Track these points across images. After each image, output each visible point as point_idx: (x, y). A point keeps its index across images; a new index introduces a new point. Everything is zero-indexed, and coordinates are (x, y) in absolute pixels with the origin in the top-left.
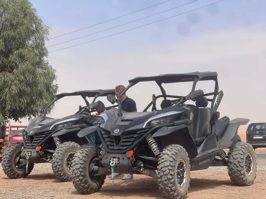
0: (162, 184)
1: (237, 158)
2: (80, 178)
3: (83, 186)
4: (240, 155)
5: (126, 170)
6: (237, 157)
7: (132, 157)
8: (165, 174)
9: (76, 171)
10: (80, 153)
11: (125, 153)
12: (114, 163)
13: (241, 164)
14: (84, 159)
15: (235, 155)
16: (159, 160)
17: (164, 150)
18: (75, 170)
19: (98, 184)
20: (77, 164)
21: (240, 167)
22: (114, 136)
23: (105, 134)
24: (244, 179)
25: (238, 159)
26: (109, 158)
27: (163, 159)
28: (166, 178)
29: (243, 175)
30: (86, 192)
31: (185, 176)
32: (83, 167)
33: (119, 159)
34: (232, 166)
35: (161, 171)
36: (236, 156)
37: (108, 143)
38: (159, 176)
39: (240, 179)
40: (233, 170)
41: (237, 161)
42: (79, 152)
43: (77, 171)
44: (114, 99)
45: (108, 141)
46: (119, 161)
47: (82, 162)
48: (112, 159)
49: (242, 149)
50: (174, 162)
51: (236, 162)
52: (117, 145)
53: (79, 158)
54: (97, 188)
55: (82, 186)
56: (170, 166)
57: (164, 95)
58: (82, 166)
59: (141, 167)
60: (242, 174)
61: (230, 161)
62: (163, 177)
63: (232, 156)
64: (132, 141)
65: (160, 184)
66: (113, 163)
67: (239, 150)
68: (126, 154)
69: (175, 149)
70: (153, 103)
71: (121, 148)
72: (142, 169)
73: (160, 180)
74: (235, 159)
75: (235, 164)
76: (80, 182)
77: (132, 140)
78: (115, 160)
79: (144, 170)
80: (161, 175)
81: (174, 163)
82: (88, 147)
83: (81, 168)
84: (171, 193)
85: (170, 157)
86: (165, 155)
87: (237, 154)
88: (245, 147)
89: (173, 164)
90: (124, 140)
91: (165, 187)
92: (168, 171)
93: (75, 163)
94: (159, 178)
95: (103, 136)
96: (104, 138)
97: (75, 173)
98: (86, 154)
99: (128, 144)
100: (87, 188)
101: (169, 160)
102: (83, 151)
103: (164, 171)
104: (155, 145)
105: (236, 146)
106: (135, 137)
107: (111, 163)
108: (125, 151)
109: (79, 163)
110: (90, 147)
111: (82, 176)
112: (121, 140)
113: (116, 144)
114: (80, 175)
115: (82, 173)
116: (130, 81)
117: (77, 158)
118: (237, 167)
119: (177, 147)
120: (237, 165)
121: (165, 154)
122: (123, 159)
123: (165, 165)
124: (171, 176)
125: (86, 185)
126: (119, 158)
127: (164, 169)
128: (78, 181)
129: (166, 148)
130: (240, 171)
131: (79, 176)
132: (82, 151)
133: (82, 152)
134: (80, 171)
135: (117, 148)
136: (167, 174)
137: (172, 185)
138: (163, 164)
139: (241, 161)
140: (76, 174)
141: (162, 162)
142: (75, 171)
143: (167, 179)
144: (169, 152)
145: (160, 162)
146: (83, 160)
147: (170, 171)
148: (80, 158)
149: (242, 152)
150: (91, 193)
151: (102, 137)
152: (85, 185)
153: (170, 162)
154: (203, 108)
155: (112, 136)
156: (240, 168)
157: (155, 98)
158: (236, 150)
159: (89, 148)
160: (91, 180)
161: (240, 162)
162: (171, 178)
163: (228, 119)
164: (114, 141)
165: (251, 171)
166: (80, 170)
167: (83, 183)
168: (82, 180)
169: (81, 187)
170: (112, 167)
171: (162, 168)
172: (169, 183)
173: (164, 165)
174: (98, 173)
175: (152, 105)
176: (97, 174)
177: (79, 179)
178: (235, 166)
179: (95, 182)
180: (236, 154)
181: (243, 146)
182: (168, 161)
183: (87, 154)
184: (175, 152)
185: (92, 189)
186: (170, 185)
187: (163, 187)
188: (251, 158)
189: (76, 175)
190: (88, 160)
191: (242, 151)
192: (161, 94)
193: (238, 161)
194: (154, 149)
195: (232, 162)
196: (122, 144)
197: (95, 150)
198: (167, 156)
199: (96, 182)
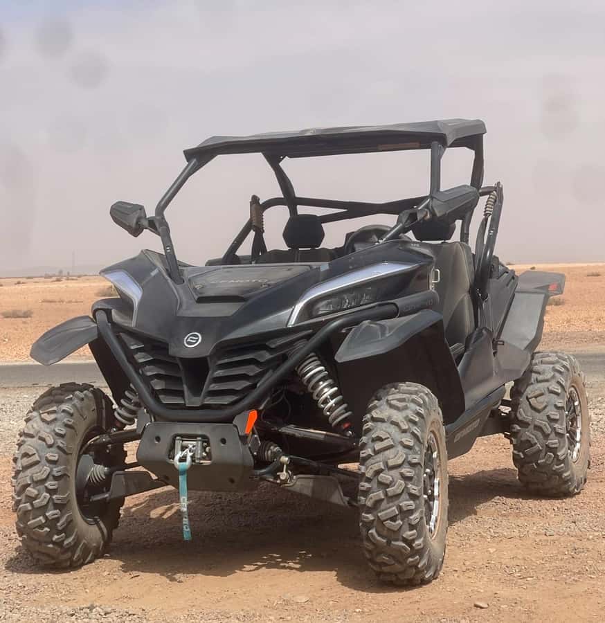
0: (376, 531)
1: (546, 407)
2: (47, 514)
3: (59, 544)
4: (552, 395)
5: (232, 481)
6: (545, 404)
7: (253, 433)
8: (390, 494)
9: (32, 491)
10: (43, 420)
11: (229, 420)
12: (189, 459)
13: (556, 426)
14: (60, 442)
15: (536, 397)
16: (364, 445)
17: (375, 407)
18: (28, 485)
19: (105, 531)
20: (37, 463)
21: (553, 435)
22: (181, 359)
23: (139, 350)
24: (565, 475)
25: (546, 410)
26: (165, 441)
27: (380, 439)
28: (394, 508)
29: (563, 461)
30: (69, 563)
31: (436, 493)
32: (59, 474)
33: (208, 442)
34: (528, 434)
35: (374, 485)
36: (540, 399)
37: (158, 385)
38: (369, 504)
39: (553, 476)
40: (532, 446)
41: (545, 418)
42: (38, 419)
43: (38, 491)
44: (139, 219)
45: (158, 376)
46: (207, 449)
47: (53, 455)
48: (178, 444)
49: (557, 375)
50: (417, 449)
51: (540, 419)
52: (196, 390)
53: (44, 440)
54: (102, 542)
55: (54, 543)
56: (406, 465)
57: (290, 199)
58: (56, 471)
59: (282, 464)
60: (562, 458)
61: (520, 418)
62: (384, 505)
63: (528, 399)
64: (251, 374)
65: (373, 531)
66: (183, 460)
67: (547, 381)
68: (234, 422)
69: (413, 401)
70: (255, 225)
71: (209, 401)
72: (284, 472)
73: (371, 517)
74: (538, 411)
75: (538, 428)
76: (47, 529)
77: (253, 370)
78: (191, 446)
79: (291, 477)
80: (377, 498)
81: (416, 453)
82: (71, 396)
83: (51, 478)
84: (410, 559)
85: (404, 431)
86: (384, 425)
87: (542, 394)
88: (564, 367)
89: (418, 457)
90: (219, 373)
91: (389, 543)
92: (403, 482)
93: (25, 459)
94: (369, 510)
95: (136, 356)
96: (137, 366)
97: (27, 496)
98: (66, 426)
99: (240, 385)
100: (72, 548)
101: (401, 443)
102: (54, 412)
103: (387, 486)
104: (331, 386)
105: (536, 364)
106: (262, 360)
107: (177, 458)
108: (227, 412)
109: (44, 461)
110: (77, 397)
111: (56, 506)
112: (210, 372)
113: (189, 388)
114: (50, 504)
115: (54, 497)
116: (189, 154)
117: (35, 439)
118: (546, 436)
119: (416, 393)
120: (545, 430)
121: (382, 421)
122: (223, 441)
123: (391, 463)
124: (412, 502)
125: (70, 540)
126: (205, 439)
127: (385, 477)
128: (41, 527)
129: (379, 399)
130: (554, 450)
131: (43, 509)
132: (48, 413)
133: (53, 416)
134: (48, 491)
135: (196, 401)
136: (398, 496)
137: (415, 531)
138: (380, 457)
139: (558, 417)
140: (31, 499)
141: (377, 452)
142: (28, 489)
143: (397, 513)
144: (394, 412)
145: (369, 451)
146: (59, 447)
147: (406, 484)
148: (47, 439)
149: (559, 388)
150: (83, 564)
151: (131, 359)
152: (67, 537)
153: (407, 450)
154: (440, 242)
155: (174, 358)
156: (553, 441)
157: (258, 207)
158: (538, 381)
159: (76, 401)
160: (83, 518)
161: (556, 421)
162: (413, 507)
163: (513, 278)
164: (182, 375)
165: (578, 445)
166: (50, 484)
167: (59, 533)
168: (58, 520)
169: (51, 546)
170: (183, 472)
171: (378, 472)
172: (406, 527)
173: (386, 464)
174: (108, 490)
175: (252, 234)
176: (107, 495)
177: (46, 518)
178: (539, 434)
179: (95, 520)
180: (538, 392)
181: (558, 367)
182: (400, 448)
183: (70, 423)
184: (418, 414)
185: (86, 550)
186: (408, 534)
187: (385, 541)
188: (576, 403)
189: (32, 505)
190: (75, 447)
191: (558, 382)
192: (280, 195)
193: (548, 417)
194: (325, 401)
195: (529, 419)
196: (214, 387)
197: (94, 407)
198: (393, 429)
199: (97, 523)
